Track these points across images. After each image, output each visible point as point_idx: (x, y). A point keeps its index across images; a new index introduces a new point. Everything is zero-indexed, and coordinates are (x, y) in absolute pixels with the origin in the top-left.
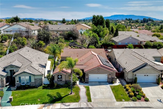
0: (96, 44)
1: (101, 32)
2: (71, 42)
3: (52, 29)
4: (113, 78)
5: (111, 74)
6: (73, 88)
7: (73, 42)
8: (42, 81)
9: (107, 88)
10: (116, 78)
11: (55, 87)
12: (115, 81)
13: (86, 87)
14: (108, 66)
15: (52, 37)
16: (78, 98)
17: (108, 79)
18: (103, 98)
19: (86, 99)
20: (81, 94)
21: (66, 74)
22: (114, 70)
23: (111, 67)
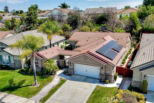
0: (132, 29)
2: (102, 27)
3: (95, 12)
4: (109, 75)
5: (104, 68)
6: (45, 78)
7: (104, 27)
8: (21, 63)
9: (88, 88)
10: (112, 76)
11: (29, 72)
12: (112, 80)
13: (61, 80)
14: (103, 55)
15: (81, 21)
16: (35, 93)
17: (100, 75)
18: (67, 102)
19: (43, 97)
20: (44, 89)
21: (41, 58)
22: (109, 62)
23: (107, 57)
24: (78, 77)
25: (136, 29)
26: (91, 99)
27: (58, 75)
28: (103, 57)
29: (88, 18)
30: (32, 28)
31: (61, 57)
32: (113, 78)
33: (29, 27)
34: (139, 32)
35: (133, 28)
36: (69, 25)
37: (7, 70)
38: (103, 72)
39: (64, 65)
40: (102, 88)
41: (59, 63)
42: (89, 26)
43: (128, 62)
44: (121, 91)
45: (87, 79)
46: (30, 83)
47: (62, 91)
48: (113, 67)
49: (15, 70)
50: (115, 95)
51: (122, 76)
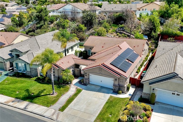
0: (151, 32)
1: (173, 15)
2: (120, 28)
3: (113, 9)
4: (122, 86)
5: (117, 79)
6: (62, 88)
7: (122, 27)
8: (37, 72)
9: (102, 98)
10: (125, 87)
11: (46, 81)
12: (124, 91)
13: (77, 90)
14: (117, 68)
15: (97, 20)
16: (54, 102)
17: (113, 85)
18: (83, 111)
19: (61, 106)
20: (62, 98)
21: (57, 68)
22: (122, 75)
23: (121, 70)
24: (93, 87)
25: (156, 32)
26: (105, 109)
27: (74, 85)
28: (117, 69)
29: (104, 17)
30: (42, 27)
31: (77, 66)
32: (126, 89)
33: (39, 25)
34: (158, 36)
35: (153, 31)
36: (84, 25)
37: (23, 78)
38: (117, 83)
39: (79, 74)
40: (115, 98)
41: (74, 72)
42: (105, 27)
43: (142, 72)
44: (132, 102)
45: (102, 89)
46: (48, 92)
47: (78, 100)
48: (126, 79)
49: (32, 78)
50: (126, 106)
51: (135, 87)
